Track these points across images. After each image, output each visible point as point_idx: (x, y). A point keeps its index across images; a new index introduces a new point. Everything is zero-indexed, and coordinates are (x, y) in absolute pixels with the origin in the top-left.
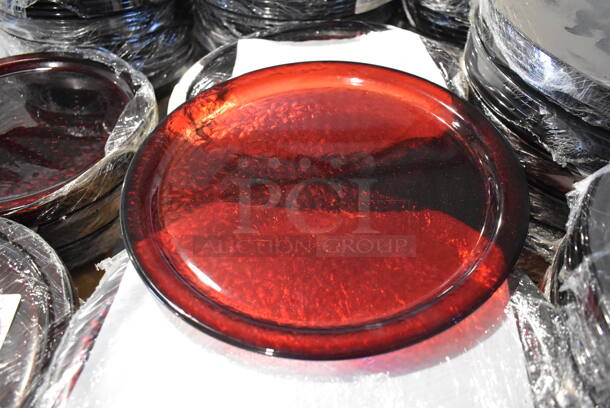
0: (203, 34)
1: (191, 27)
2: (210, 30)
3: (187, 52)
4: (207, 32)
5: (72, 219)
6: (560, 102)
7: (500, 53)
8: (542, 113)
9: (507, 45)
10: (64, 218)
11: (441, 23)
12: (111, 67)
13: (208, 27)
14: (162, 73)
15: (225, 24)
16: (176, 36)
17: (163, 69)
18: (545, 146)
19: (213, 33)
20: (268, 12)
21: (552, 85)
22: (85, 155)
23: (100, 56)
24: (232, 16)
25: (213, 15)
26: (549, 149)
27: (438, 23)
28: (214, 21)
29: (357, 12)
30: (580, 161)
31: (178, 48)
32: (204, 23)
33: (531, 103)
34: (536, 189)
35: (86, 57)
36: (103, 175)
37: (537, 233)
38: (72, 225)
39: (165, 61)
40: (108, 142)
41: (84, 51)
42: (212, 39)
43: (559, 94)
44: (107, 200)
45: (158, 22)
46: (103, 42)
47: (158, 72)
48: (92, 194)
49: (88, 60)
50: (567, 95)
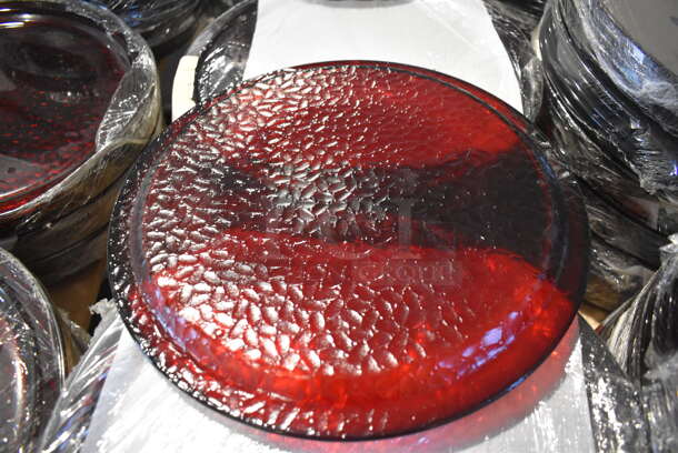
5: (60, 226)
6: (658, 118)
7: (589, 46)
8: (633, 127)
9: (599, 38)
10: (48, 225)
12: (101, 24)
14: (163, 26)
17: (166, 21)
18: (632, 166)
21: (651, 97)
22: (71, 144)
23: (88, 10)
26: (636, 171)
30: (672, 188)
33: (621, 113)
34: (613, 210)
35: (69, 9)
36: (94, 174)
37: (607, 258)
38: (59, 234)
39: (168, 11)
40: (100, 132)
43: (658, 108)
44: (99, 202)
47: (159, 24)
48: (82, 196)
49: (72, 13)
50: (669, 111)
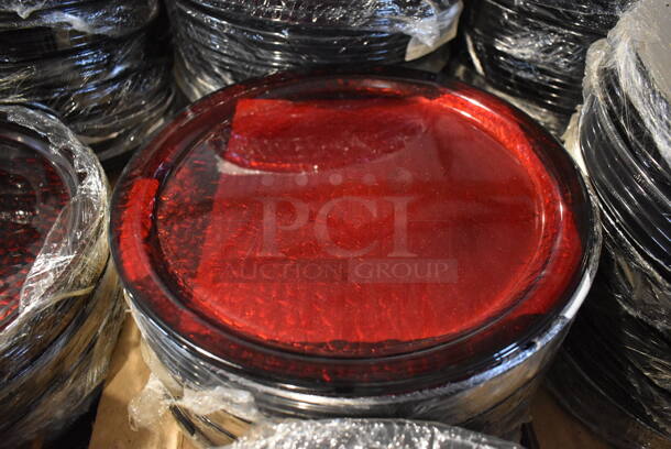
0: (186, 80)
1: (170, 66)
2: (195, 77)
3: (165, 101)
4: (192, 79)
11: (523, 75)
13: (193, 72)
14: (127, 134)
15: (217, 70)
16: (148, 82)
19: (199, 80)
20: (278, 58)
24: (226, 60)
25: (199, 56)
27: (519, 74)
28: (201, 66)
29: (408, 59)
31: (151, 97)
32: (188, 66)
41: (11, 109)
42: (199, 89)
45: (120, 64)
46: (38, 94)
47: (122, 131)
